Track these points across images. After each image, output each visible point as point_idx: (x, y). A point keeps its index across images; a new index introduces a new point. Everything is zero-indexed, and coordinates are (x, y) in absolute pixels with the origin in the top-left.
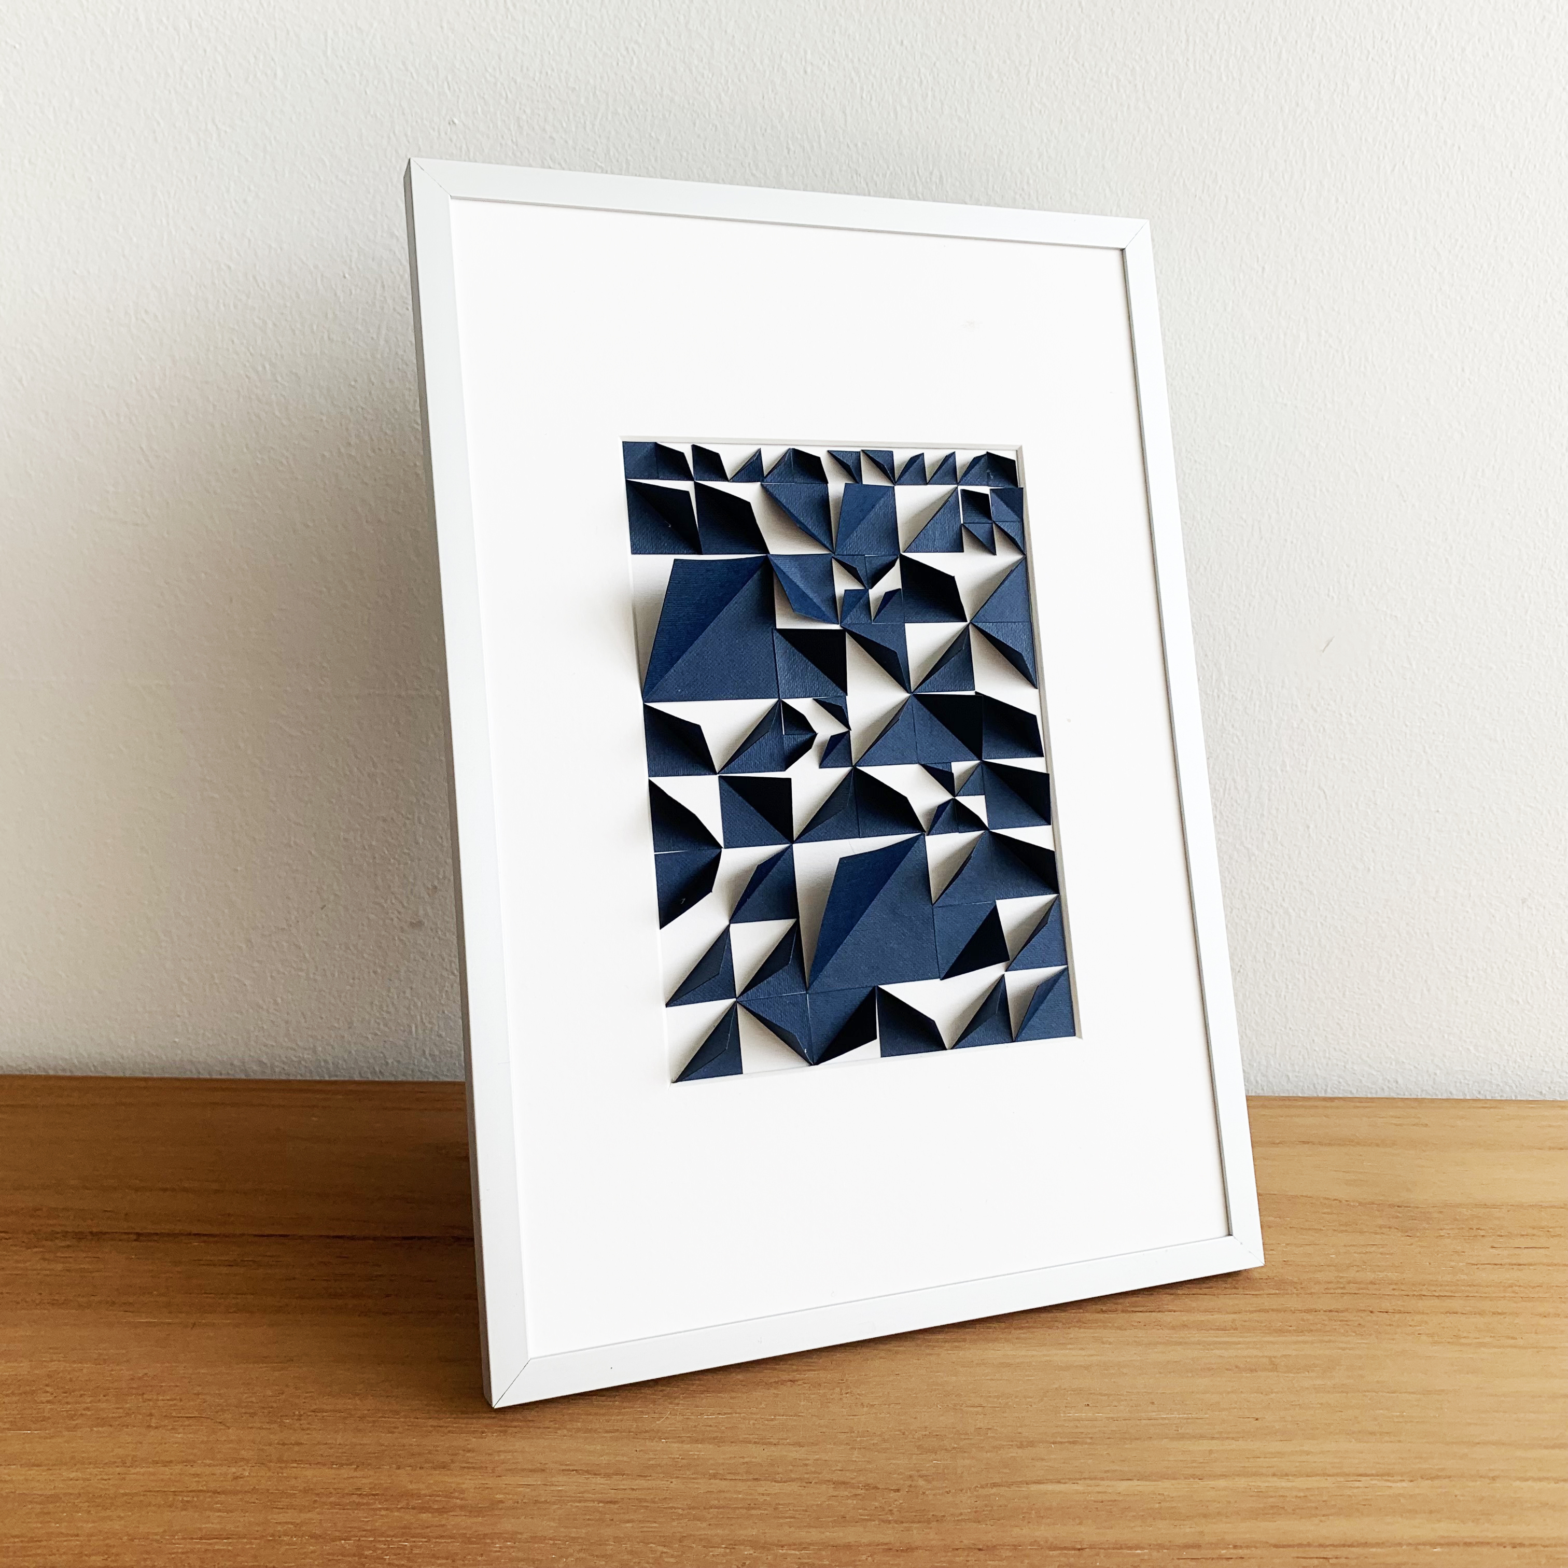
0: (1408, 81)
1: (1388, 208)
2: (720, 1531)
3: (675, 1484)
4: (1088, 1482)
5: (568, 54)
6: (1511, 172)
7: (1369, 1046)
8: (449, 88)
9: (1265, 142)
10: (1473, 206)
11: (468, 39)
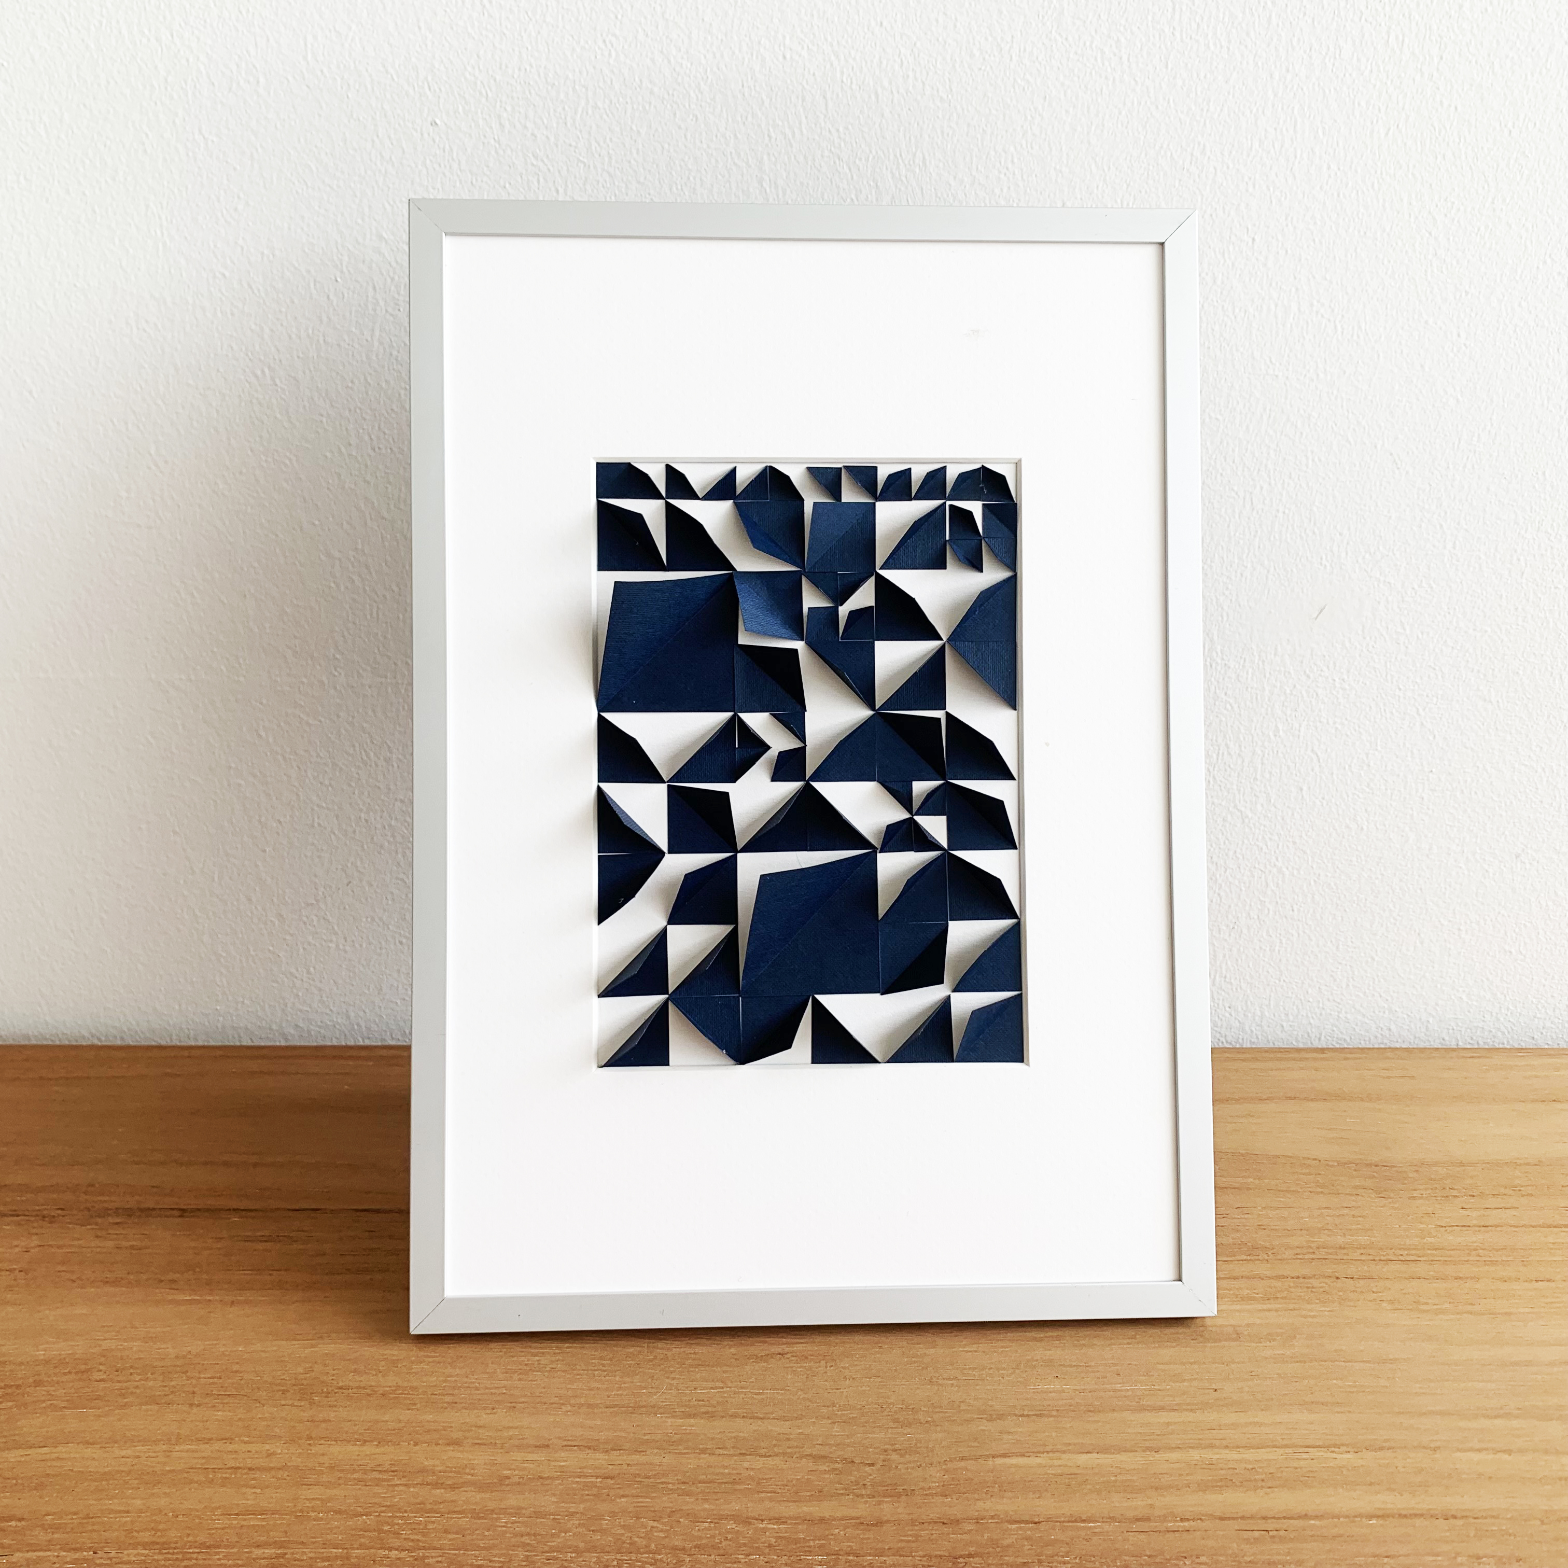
0: (1403, 41)
1: (1382, 174)
2: (707, 1506)
3: (668, 1460)
4: (1051, 1455)
5: (546, 50)
6: (1510, 132)
7: (1362, 995)
8: (430, 89)
9: (1254, 110)
10: (1471, 168)
11: (445, 38)
